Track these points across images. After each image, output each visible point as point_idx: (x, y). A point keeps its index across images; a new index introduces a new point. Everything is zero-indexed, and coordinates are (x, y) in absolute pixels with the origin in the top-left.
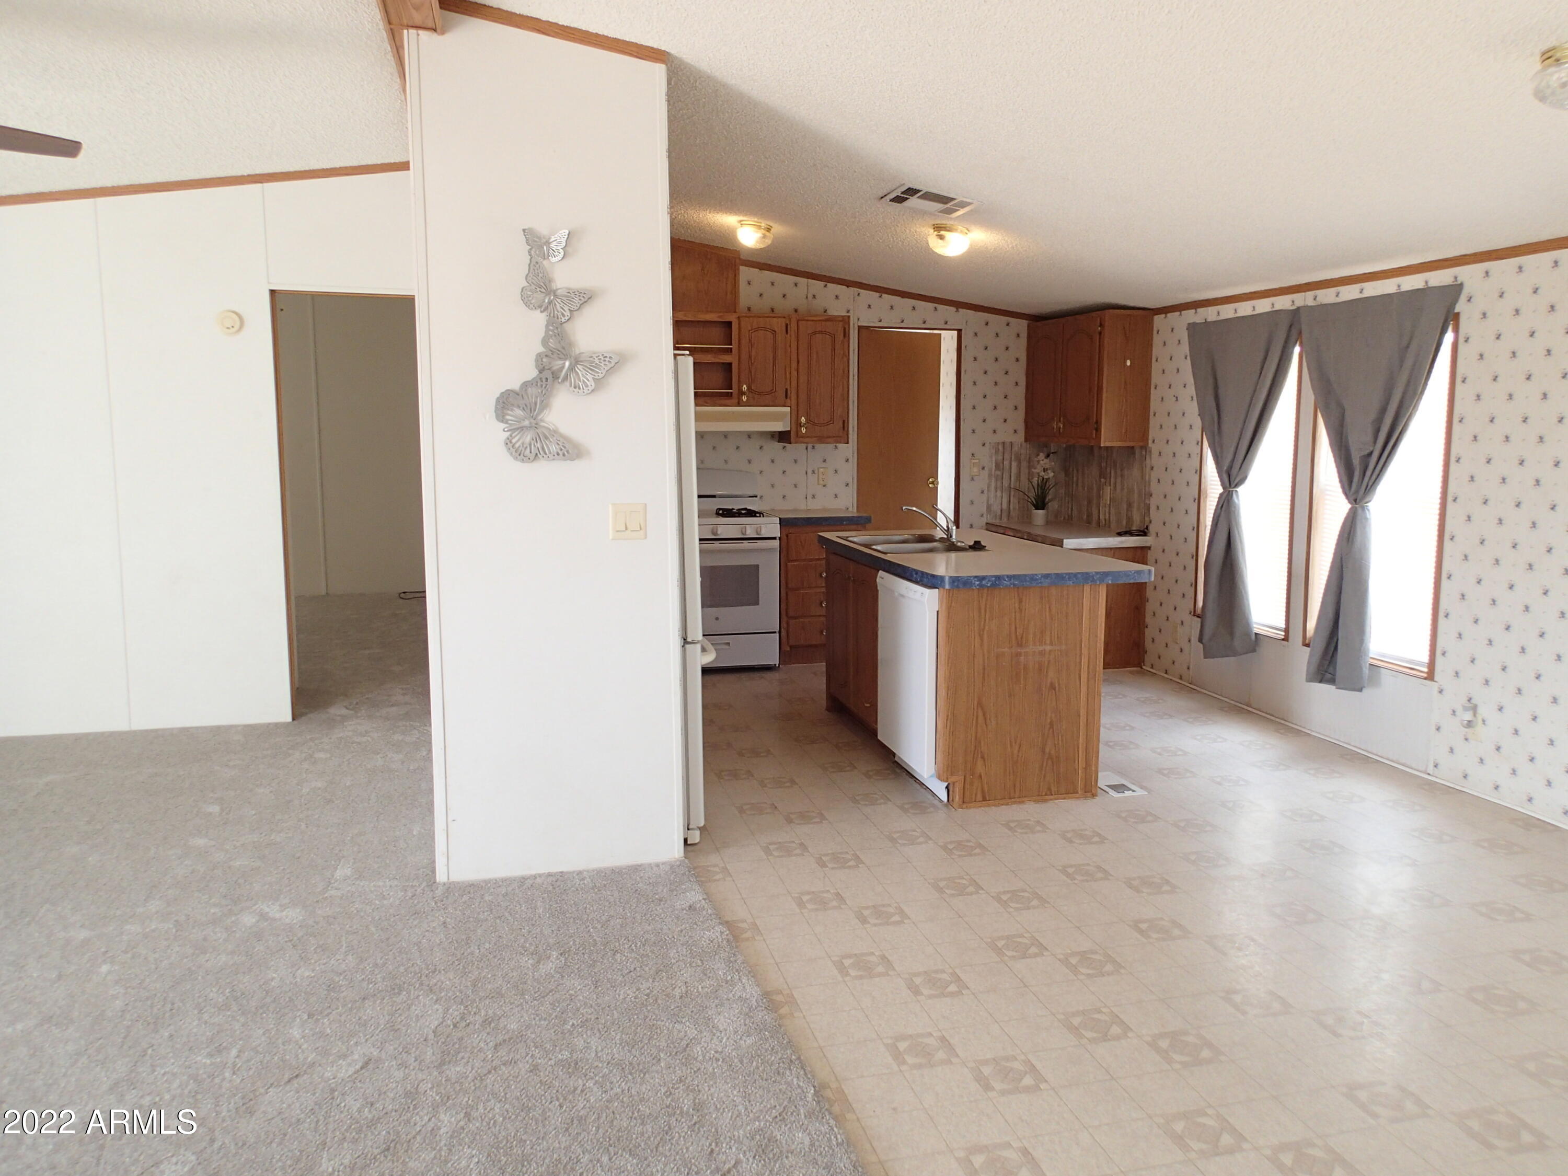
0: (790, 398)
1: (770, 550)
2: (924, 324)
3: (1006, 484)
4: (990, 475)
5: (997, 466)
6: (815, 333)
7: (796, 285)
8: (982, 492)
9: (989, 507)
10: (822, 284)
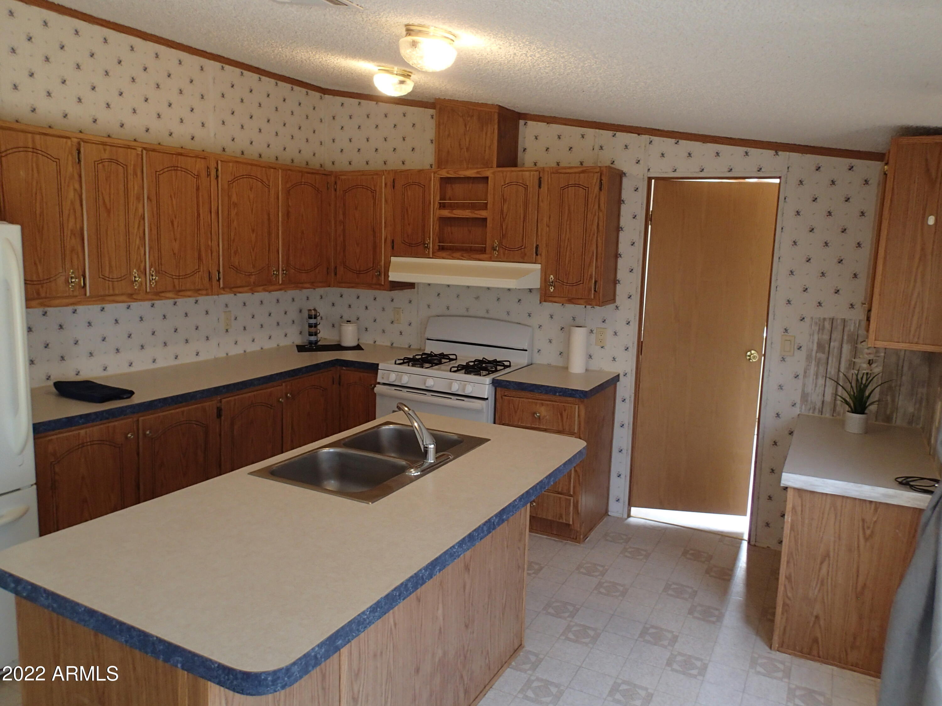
0: (541, 255)
1: (479, 411)
2: (730, 173)
3: (832, 371)
4: (809, 358)
5: (820, 347)
6: (568, 186)
7: (583, 136)
8: (797, 377)
9: (804, 396)
10: (610, 133)
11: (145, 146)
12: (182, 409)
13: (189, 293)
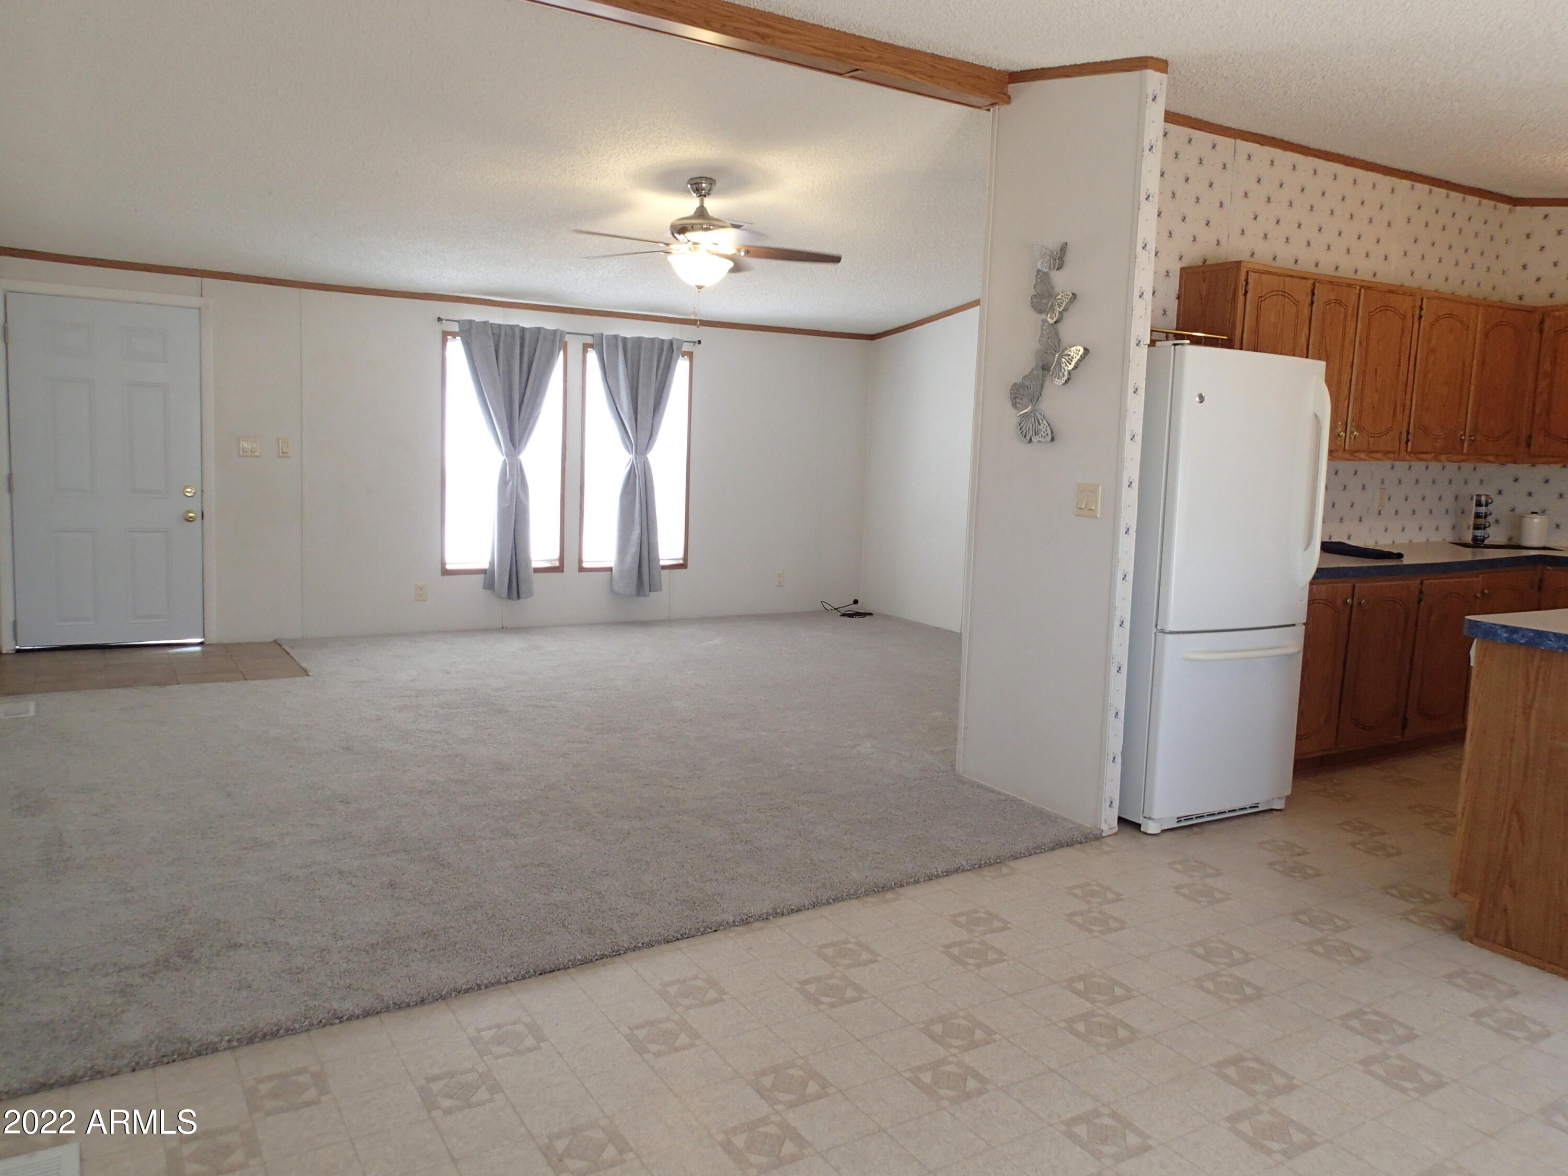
11: (1363, 284)
12: (1391, 583)
13: (1379, 455)
